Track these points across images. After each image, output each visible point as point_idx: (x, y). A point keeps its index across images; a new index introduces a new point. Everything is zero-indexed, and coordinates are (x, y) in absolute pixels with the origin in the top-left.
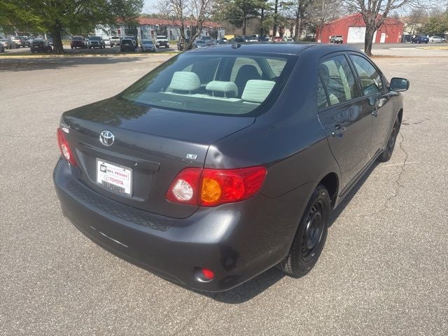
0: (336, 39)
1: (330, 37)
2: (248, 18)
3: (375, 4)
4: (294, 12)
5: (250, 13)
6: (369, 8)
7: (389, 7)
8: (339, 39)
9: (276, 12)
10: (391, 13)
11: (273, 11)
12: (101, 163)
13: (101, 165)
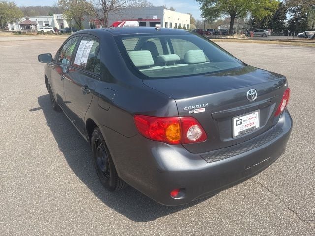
12: (237, 119)
13: (237, 121)
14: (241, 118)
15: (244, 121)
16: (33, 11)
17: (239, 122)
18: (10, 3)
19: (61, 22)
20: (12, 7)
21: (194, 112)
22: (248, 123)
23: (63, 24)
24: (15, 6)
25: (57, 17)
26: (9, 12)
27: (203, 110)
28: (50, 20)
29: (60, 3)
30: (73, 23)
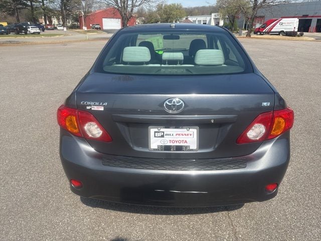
0: (96, 26)
1: (91, 25)
2: (19, 9)
3: (124, 3)
4: (58, 5)
5: (21, 4)
6: (121, 5)
7: (133, 6)
8: (98, 26)
9: (43, 5)
10: (136, 9)
11: (42, 4)
12: (156, 130)
13: (155, 132)
14: (162, 130)
15: (166, 135)
16: (197, 11)
17: (160, 134)
18: (178, 4)
19: (217, 21)
20: (178, 8)
21: (91, 109)
22: (175, 139)
23: (219, 23)
24: (181, 7)
25: (215, 16)
26: (175, 13)
27: (102, 109)
28: (208, 19)
29: (218, 2)
30: (228, 22)
